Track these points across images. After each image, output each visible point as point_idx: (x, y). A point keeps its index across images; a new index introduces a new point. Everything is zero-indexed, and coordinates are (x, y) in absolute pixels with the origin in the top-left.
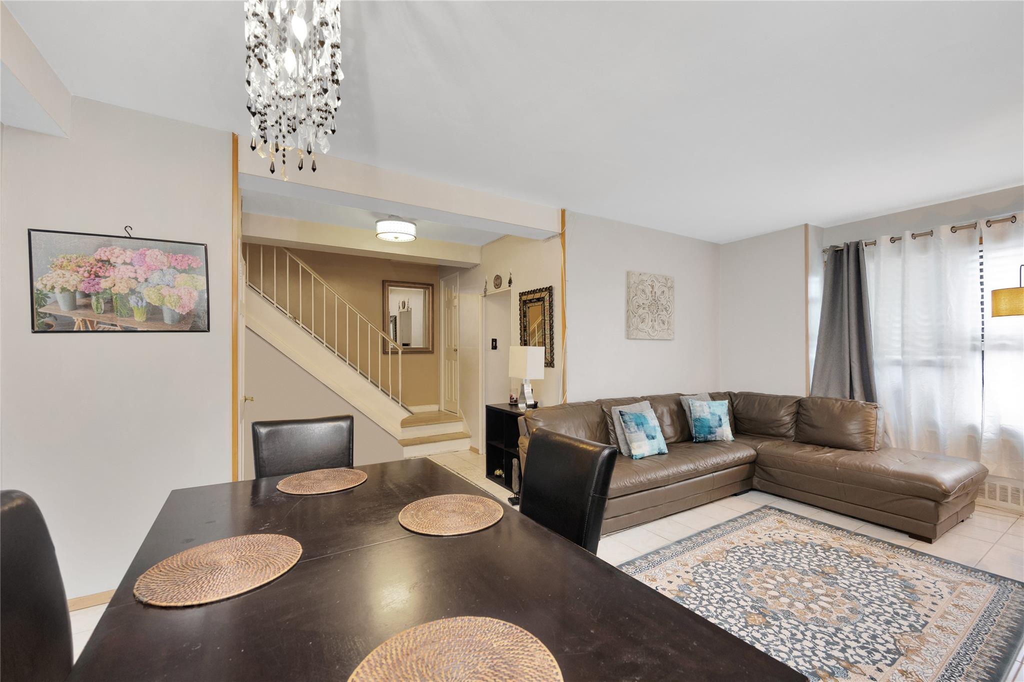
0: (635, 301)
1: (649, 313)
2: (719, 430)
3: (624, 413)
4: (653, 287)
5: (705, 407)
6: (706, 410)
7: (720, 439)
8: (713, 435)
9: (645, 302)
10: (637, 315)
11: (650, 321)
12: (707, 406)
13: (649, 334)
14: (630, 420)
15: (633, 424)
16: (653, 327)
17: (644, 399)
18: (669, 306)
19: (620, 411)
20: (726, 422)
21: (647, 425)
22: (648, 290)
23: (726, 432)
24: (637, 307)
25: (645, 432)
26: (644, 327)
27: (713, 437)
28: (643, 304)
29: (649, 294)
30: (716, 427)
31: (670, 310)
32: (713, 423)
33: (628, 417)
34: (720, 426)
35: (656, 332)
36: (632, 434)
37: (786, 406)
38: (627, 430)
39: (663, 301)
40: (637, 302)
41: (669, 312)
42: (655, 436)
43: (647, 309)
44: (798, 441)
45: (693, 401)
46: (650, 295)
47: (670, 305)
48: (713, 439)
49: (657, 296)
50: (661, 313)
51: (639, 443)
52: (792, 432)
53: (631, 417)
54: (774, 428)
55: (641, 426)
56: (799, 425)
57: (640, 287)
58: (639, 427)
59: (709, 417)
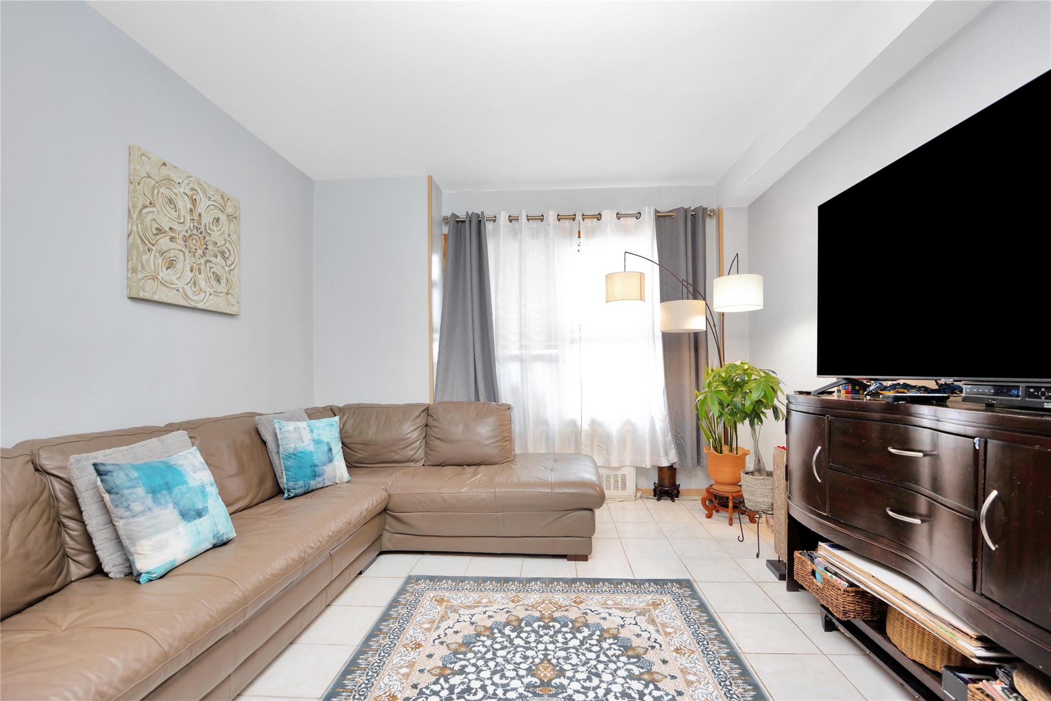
0: (150, 217)
1: (187, 252)
2: (328, 469)
3: (108, 468)
4: (194, 202)
5: (303, 431)
6: (307, 436)
7: (330, 483)
8: (319, 479)
9: (175, 226)
10: (154, 248)
11: (188, 269)
12: (308, 428)
13: (187, 295)
14: (129, 484)
15: (141, 491)
16: (195, 284)
17: (171, 428)
18: (229, 251)
19: (95, 465)
20: (338, 453)
21: (183, 488)
22: (184, 205)
23: (339, 468)
24: (155, 232)
25: (176, 504)
26: (174, 278)
27: (319, 483)
28: (170, 228)
29: (184, 212)
30: (324, 464)
31: (232, 259)
32: (319, 456)
33: (122, 475)
34: (331, 460)
35: (202, 295)
36: (137, 519)
37: (412, 418)
38: (116, 512)
39: (216, 235)
40: (153, 220)
41: (229, 262)
42: (205, 509)
43: (181, 242)
44: (429, 463)
45: (283, 423)
46: (188, 217)
47: (230, 248)
48: (320, 486)
49: (203, 222)
50: (213, 259)
51: (160, 537)
52: (421, 453)
53: (135, 474)
54: (399, 451)
55: (165, 492)
56: (429, 441)
57: (162, 190)
58: (159, 496)
59: (311, 448)
